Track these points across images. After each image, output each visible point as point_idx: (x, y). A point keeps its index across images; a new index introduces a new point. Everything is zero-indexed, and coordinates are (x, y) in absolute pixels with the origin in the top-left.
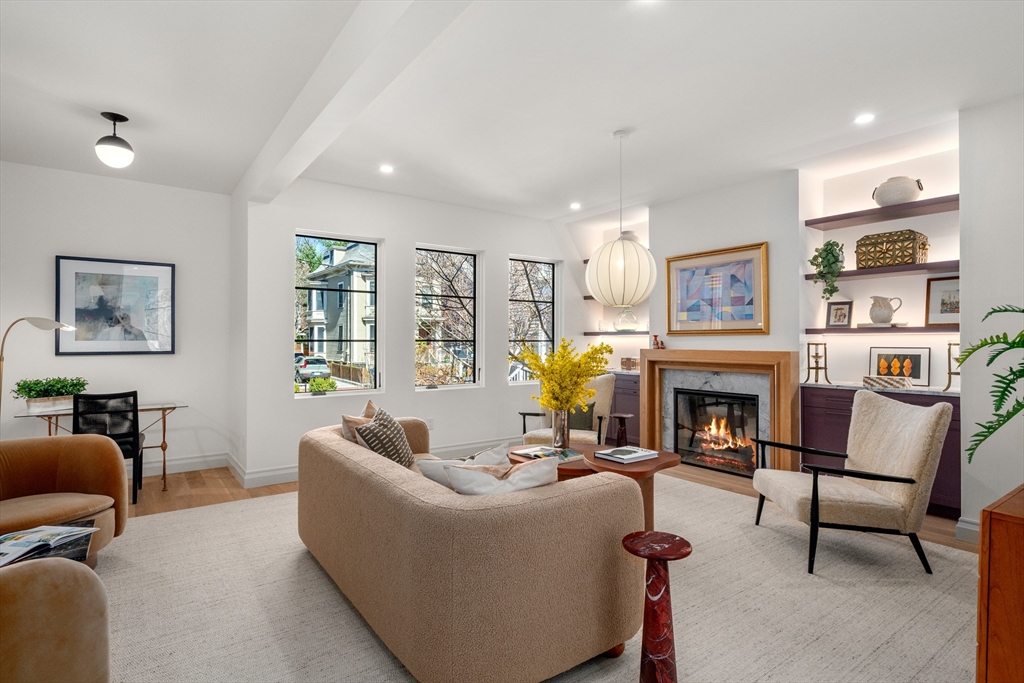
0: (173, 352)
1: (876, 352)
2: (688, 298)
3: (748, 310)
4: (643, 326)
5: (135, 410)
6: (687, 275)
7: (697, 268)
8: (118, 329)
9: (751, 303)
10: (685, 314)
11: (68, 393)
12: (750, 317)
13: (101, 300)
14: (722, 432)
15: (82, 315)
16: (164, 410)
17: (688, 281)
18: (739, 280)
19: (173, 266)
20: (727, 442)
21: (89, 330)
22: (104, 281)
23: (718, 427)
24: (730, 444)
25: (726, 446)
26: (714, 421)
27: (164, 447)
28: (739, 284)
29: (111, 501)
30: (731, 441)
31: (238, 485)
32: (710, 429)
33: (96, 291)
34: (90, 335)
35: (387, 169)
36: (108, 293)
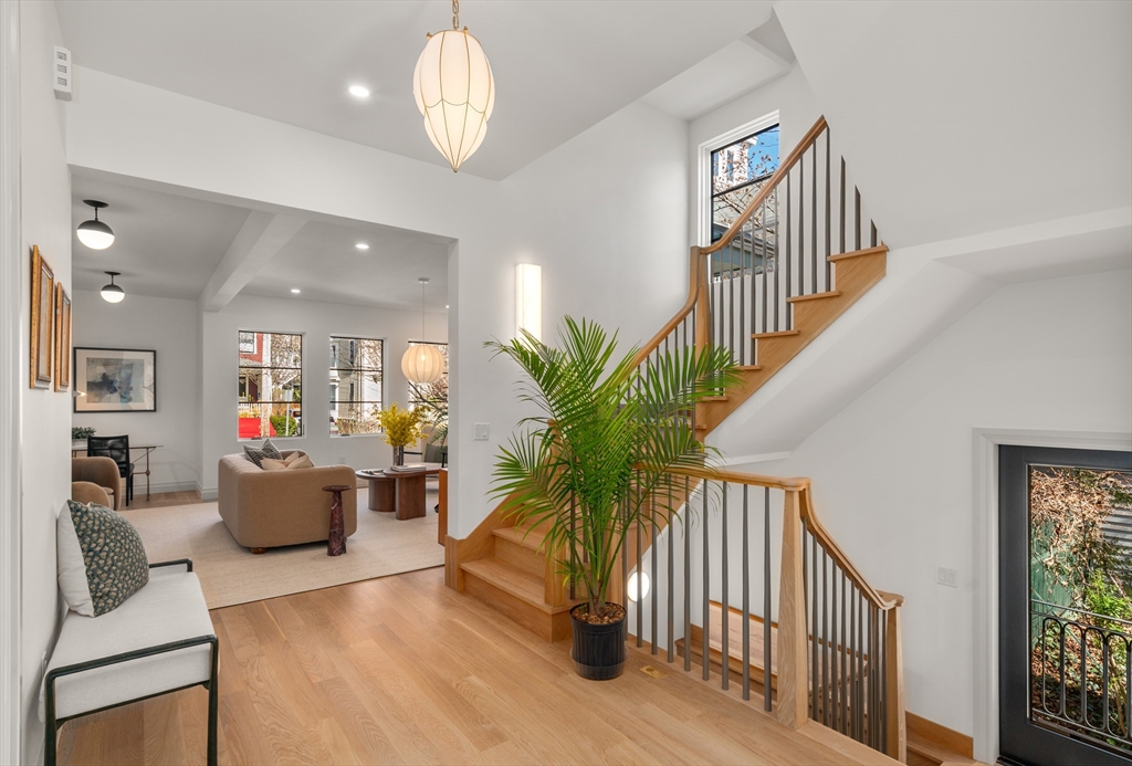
0: (155, 410)
5: (127, 447)
8: (116, 395)
11: (84, 437)
13: (104, 376)
15: (91, 386)
16: (148, 448)
19: (155, 352)
21: (96, 396)
22: (106, 363)
27: (148, 473)
29: (112, 491)
31: (199, 498)
33: (101, 370)
34: (97, 399)
35: (296, 291)
36: (110, 371)
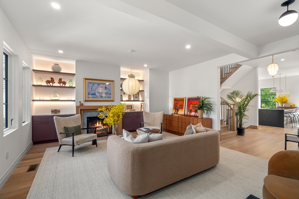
1: (126, 105)
2: (92, 91)
3: (109, 96)
4: (74, 99)
6: (92, 84)
7: (95, 83)
9: (110, 94)
10: (91, 95)
12: (110, 97)
14: (100, 125)
17: (92, 86)
18: (107, 88)
20: (101, 127)
23: (99, 124)
24: (102, 128)
25: (101, 128)
26: (98, 122)
28: (107, 89)
30: (102, 127)
32: (97, 125)
